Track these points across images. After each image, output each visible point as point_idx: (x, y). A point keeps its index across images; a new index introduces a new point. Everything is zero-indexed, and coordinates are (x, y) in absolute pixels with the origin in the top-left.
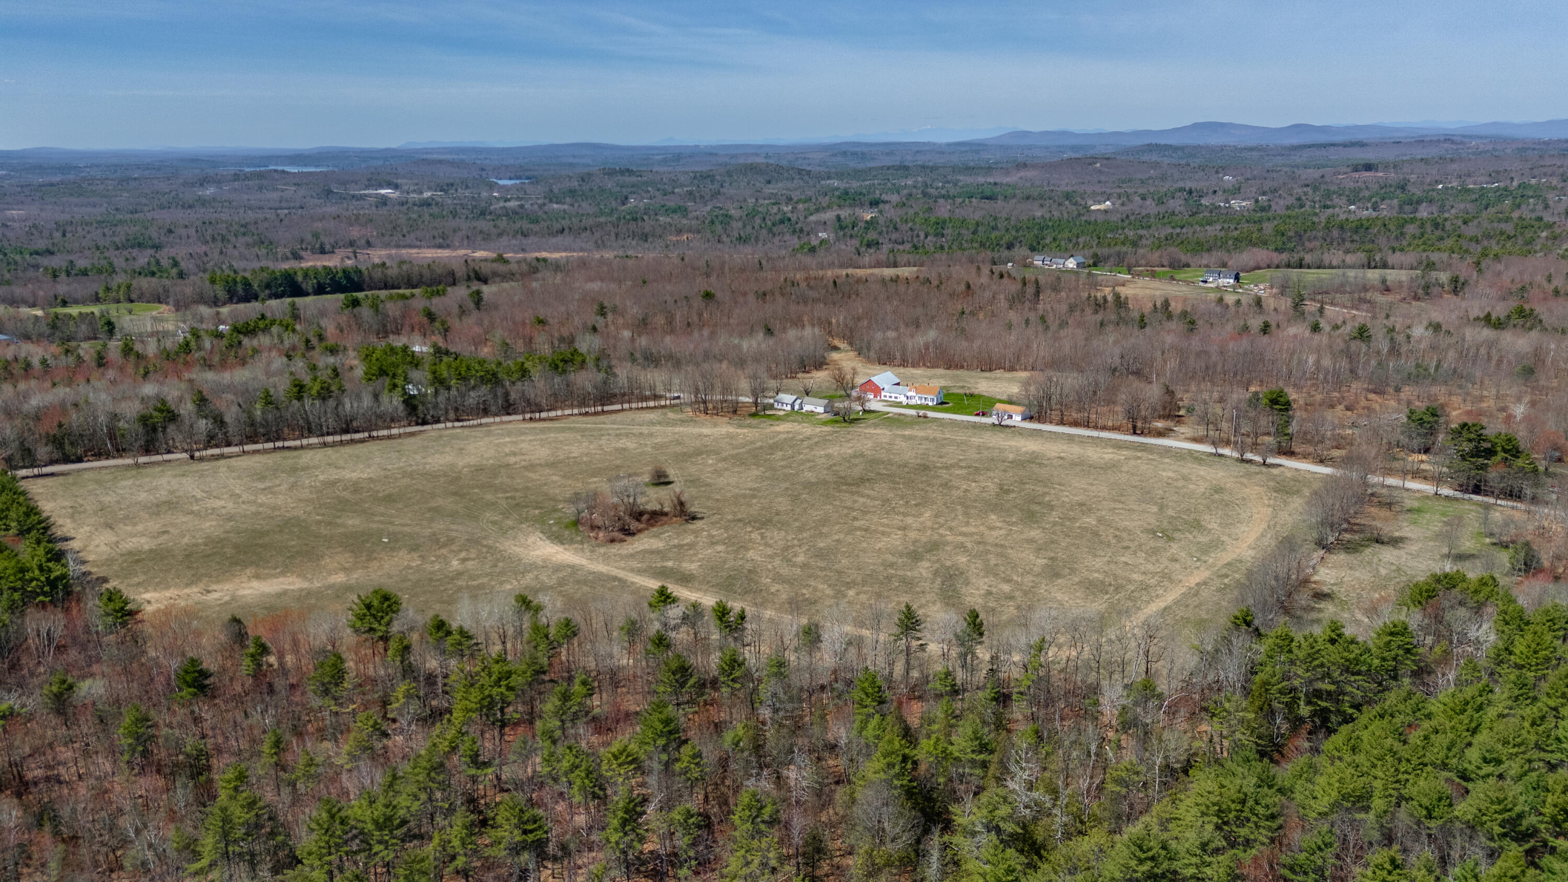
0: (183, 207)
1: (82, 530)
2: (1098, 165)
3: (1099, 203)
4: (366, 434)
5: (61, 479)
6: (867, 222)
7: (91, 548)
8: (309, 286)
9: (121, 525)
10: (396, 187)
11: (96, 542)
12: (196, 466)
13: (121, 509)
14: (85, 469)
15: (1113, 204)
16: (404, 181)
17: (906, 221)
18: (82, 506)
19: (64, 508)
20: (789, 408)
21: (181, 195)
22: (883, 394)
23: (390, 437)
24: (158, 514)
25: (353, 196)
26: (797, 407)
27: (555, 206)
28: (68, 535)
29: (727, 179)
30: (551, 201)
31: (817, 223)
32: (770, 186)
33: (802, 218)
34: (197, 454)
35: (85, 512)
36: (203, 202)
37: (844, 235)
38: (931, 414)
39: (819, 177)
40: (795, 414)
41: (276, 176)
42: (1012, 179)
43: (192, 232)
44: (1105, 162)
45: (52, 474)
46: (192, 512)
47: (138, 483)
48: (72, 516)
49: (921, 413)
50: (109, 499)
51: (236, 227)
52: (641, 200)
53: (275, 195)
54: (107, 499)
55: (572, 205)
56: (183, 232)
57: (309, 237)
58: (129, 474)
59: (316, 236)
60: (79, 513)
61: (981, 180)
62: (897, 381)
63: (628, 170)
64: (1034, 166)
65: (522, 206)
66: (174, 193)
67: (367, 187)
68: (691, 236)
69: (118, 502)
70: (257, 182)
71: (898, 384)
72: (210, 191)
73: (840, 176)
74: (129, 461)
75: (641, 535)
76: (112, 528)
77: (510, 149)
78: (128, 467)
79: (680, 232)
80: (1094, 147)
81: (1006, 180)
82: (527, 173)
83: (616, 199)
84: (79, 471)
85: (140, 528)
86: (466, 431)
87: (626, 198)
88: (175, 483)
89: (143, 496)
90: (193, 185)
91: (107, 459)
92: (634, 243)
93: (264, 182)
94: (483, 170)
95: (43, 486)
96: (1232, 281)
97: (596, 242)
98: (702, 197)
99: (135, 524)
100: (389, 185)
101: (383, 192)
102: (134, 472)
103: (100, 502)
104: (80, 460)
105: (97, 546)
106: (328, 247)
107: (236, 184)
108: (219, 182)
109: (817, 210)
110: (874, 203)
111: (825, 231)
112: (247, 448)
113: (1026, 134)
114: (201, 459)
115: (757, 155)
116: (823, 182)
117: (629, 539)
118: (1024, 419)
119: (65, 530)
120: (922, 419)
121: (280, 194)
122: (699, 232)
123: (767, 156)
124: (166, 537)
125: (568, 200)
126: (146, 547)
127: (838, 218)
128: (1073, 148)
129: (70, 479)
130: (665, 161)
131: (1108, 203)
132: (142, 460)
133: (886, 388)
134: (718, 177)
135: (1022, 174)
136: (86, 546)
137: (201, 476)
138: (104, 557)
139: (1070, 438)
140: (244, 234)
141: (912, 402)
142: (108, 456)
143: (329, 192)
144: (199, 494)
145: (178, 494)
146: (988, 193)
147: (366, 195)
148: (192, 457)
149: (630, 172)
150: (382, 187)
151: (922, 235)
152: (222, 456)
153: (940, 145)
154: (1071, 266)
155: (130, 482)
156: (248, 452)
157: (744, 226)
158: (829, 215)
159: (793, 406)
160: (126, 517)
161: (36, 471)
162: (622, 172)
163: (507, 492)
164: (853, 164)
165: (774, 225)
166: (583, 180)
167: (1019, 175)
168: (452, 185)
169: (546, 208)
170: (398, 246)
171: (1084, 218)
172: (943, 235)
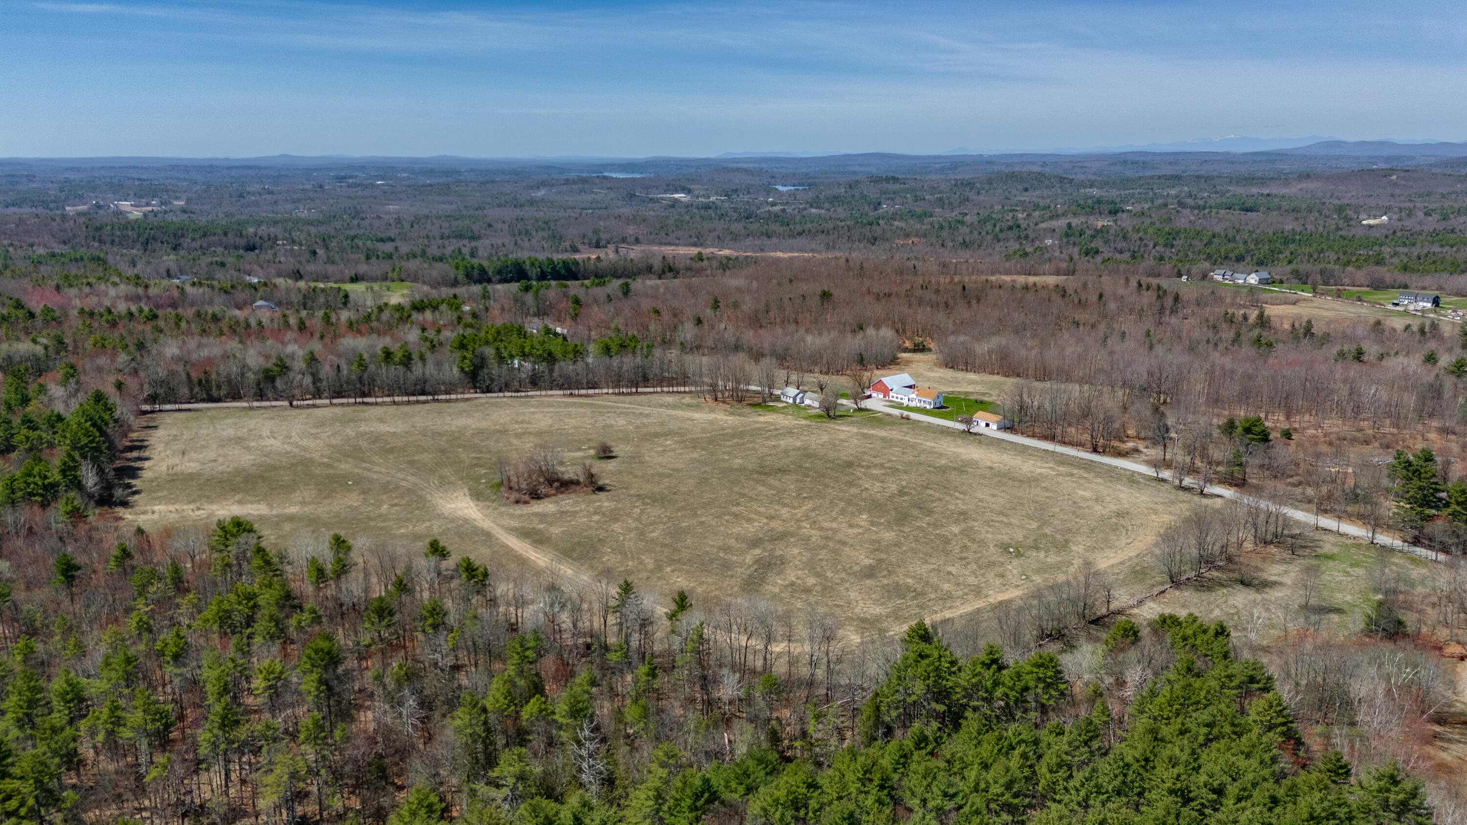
0: (514, 205)
2: (1394, 177)
3: (1375, 217)
4: (430, 398)
5: (191, 414)
6: (1096, 230)
8: (534, 272)
10: (689, 191)
12: (295, 412)
14: (214, 408)
15: (1390, 219)
16: (697, 186)
17: (1138, 231)
19: (170, 435)
20: (791, 401)
21: (519, 196)
22: (891, 394)
23: (447, 401)
24: (224, 446)
25: (651, 199)
26: (798, 401)
27: (813, 210)
29: (987, 187)
30: (811, 206)
31: (1045, 230)
32: (1026, 194)
33: (1032, 225)
34: (295, 403)
36: (532, 202)
37: (1068, 242)
38: (914, 416)
39: (1082, 185)
40: (797, 407)
41: (601, 181)
42: (1293, 190)
43: (506, 226)
44: (1403, 174)
46: (247, 447)
47: (237, 421)
49: (905, 413)
51: (540, 223)
52: (893, 206)
53: (589, 197)
55: (828, 210)
56: (500, 226)
57: (590, 234)
58: (238, 414)
59: (596, 232)
61: (1254, 190)
62: (912, 382)
63: (893, 178)
64: (1318, 177)
65: (784, 210)
66: (514, 194)
67: (665, 192)
68: (916, 240)
70: (583, 186)
71: (910, 387)
72: (541, 193)
73: (1104, 184)
74: (245, 404)
75: (546, 500)
76: (184, 454)
77: (806, 159)
78: (244, 409)
79: (907, 236)
80: (1413, 158)
81: (1284, 191)
82: (810, 181)
83: (869, 205)
84: (209, 409)
86: (509, 401)
87: (879, 204)
88: (260, 423)
89: (228, 432)
90: (533, 187)
92: (861, 245)
93: (588, 186)
94: (773, 177)
95: (174, 419)
96: (1429, 305)
97: (828, 244)
98: (950, 204)
100: (684, 190)
101: (676, 196)
102: (243, 413)
103: (197, 433)
106: (603, 243)
107: (565, 187)
108: (553, 185)
109: (1051, 218)
110: (1114, 212)
111: (1052, 237)
112: (335, 401)
113: (1339, 144)
114: (298, 407)
115: (1034, 163)
116: (1082, 191)
117: (534, 501)
118: (999, 429)
120: (904, 421)
121: (593, 196)
122: (925, 236)
123: (1044, 164)
124: (211, 464)
125: (827, 205)
127: (1069, 225)
128: (1388, 159)
129: (197, 415)
130: (942, 170)
131: (1385, 218)
132: (256, 404)
133: (895, 389)
134: (978, 185)
135: (1304, 185)
136: (153, 466)
137: (283, 420)
139: (1024, 450)
140: (543, 229)
141: (912, 404)
143: (632, 196)
145: (253, 432)
146: (1249, 204)
147: (662, 199)
148: (291, 404)
149: (895, 180)
150: (677, 192)
151: (1151, 245)
152: (314, 406)
153: (1235, 155)
154: (1252, 281)
156: (335, 405)
157: (971, 232)
158: (1060, 224)
159: (795, 399)
161: (177, 406)
162: (887, 180)
163: (482, 452)
164: (1130, 173)
165: (1001, 231)
166: (850, 187)
167: (1299, 186)
168: (736, 190)
169: (805, 213)
170: (661, 244)
171: (1340, 233)
172: (1172, 246)
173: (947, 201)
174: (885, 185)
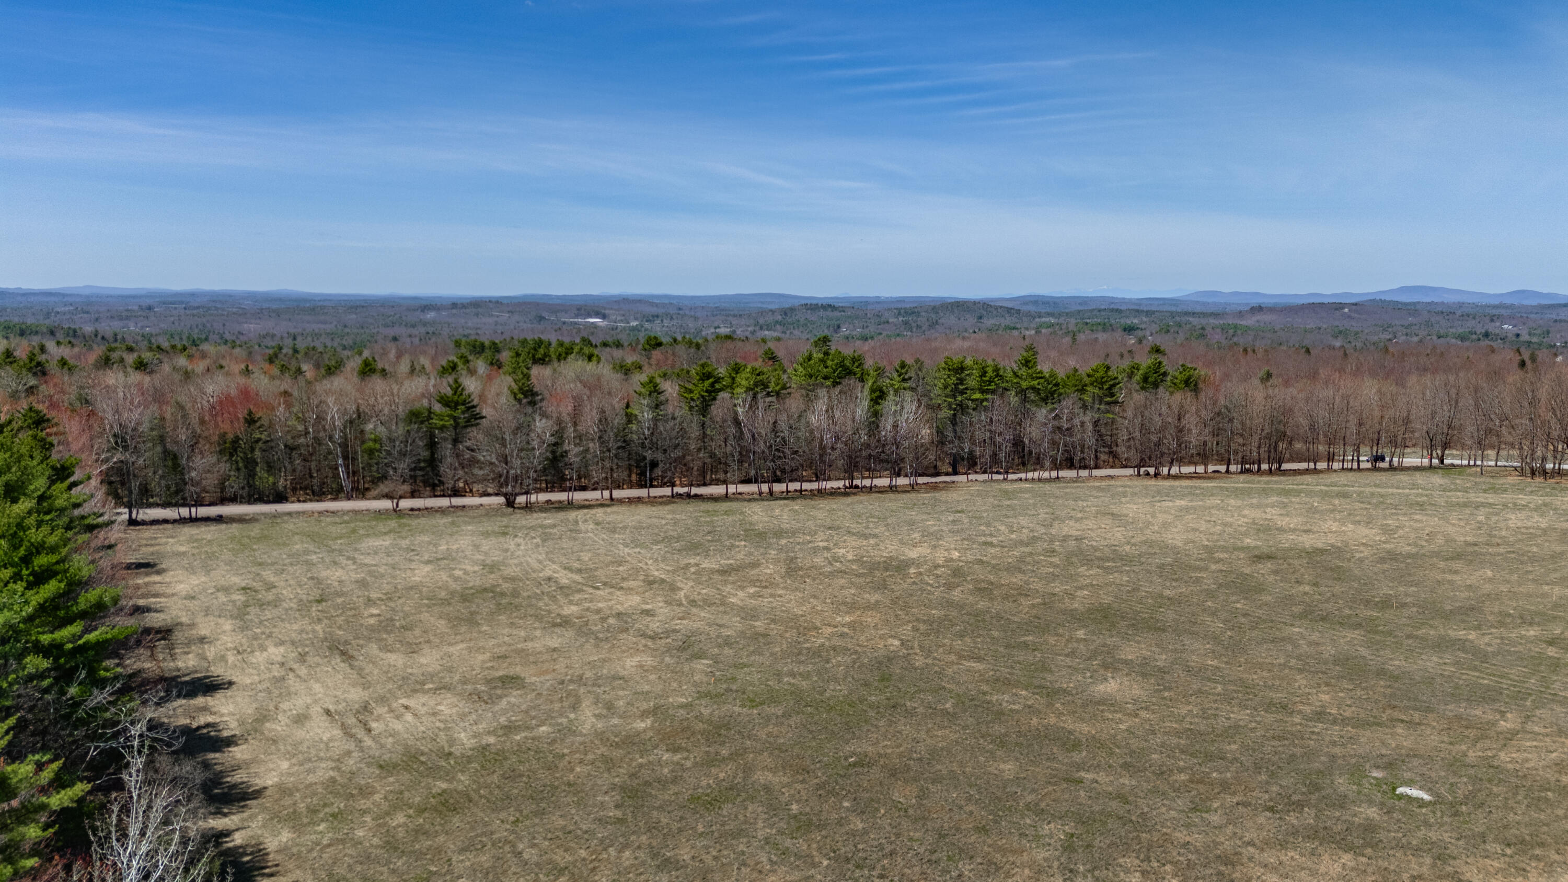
0: (406, 325)
1: (259, 658)
2: (1346, 310)
5: (235, 528)
7: (278, 727)
9: (373, 649)
10: (604, 317)
11: (298, 703)
12: (526, 519)
13: (370, 602)
14: (290, 514)
16: (612, 311)
18: (270, 587)
19: (226, 590)
21: (404, 318)
24: (472, 621)
25: (564, 323)
27: (766, 332)
28: (217, 670)
29: (933, 315)
30: (761, 328)
34: (519, 499)
35: (276, 603)
36: (424, 324)
41: (491, 305)
42: (1248, 322)
44: (1354, 307)
45: (219, 519)
46: (565, 622)
47: (404, 543)
48: (240, 614)
50: (339, 573)
53: (491, 320)
54: (334, 575)
58: (381, 527)
60: (262, 605)
63: (830, 306)
66: (398, 316)
67: (577, 316)
69: (363, 584)
70: (474, 310)
76: (347, 656)
78: (379, 514)
83: (828, 327)
84: (276, 516)
85: (429, 660)
87: (839, 327)
88: (491, 548)
89: (421, 573)
90: (415, 310)
91: (335, 499)
93: (480, 310)
94: (680, 309)
95: (191, 540)
99: (413, 649)
100: (597, 314)
101: (590, 320)
102: (393, 524)
103: (318, 581)
104: (280, 498)
105: (301, 719)
107: (454, 311)
108: (439, 309)
116: (1038, 320)
119: (210, 652)
121: (496, 319)
124: (514, 697)
125: (778, 328)
126: (465, 739)
129: (255, 530)
135: (1259, 317)
136: (262, 717)
137: (546, 538)
138: (324, 772)
142: (337, 493)
144: (564, 578)
145: (509, 571)
147: (576, 323)
148: (510, 504)
149: (832, 308)
150: (590, 316)
152: (571, 505)
155: (387, 542)
156: (621, 501)
160: (386, 625)
161: (184, 512)
162: (824, 308)
166: (786, 314)
168: (657, 316)
173: (914, 325)
174: (822, 313)
